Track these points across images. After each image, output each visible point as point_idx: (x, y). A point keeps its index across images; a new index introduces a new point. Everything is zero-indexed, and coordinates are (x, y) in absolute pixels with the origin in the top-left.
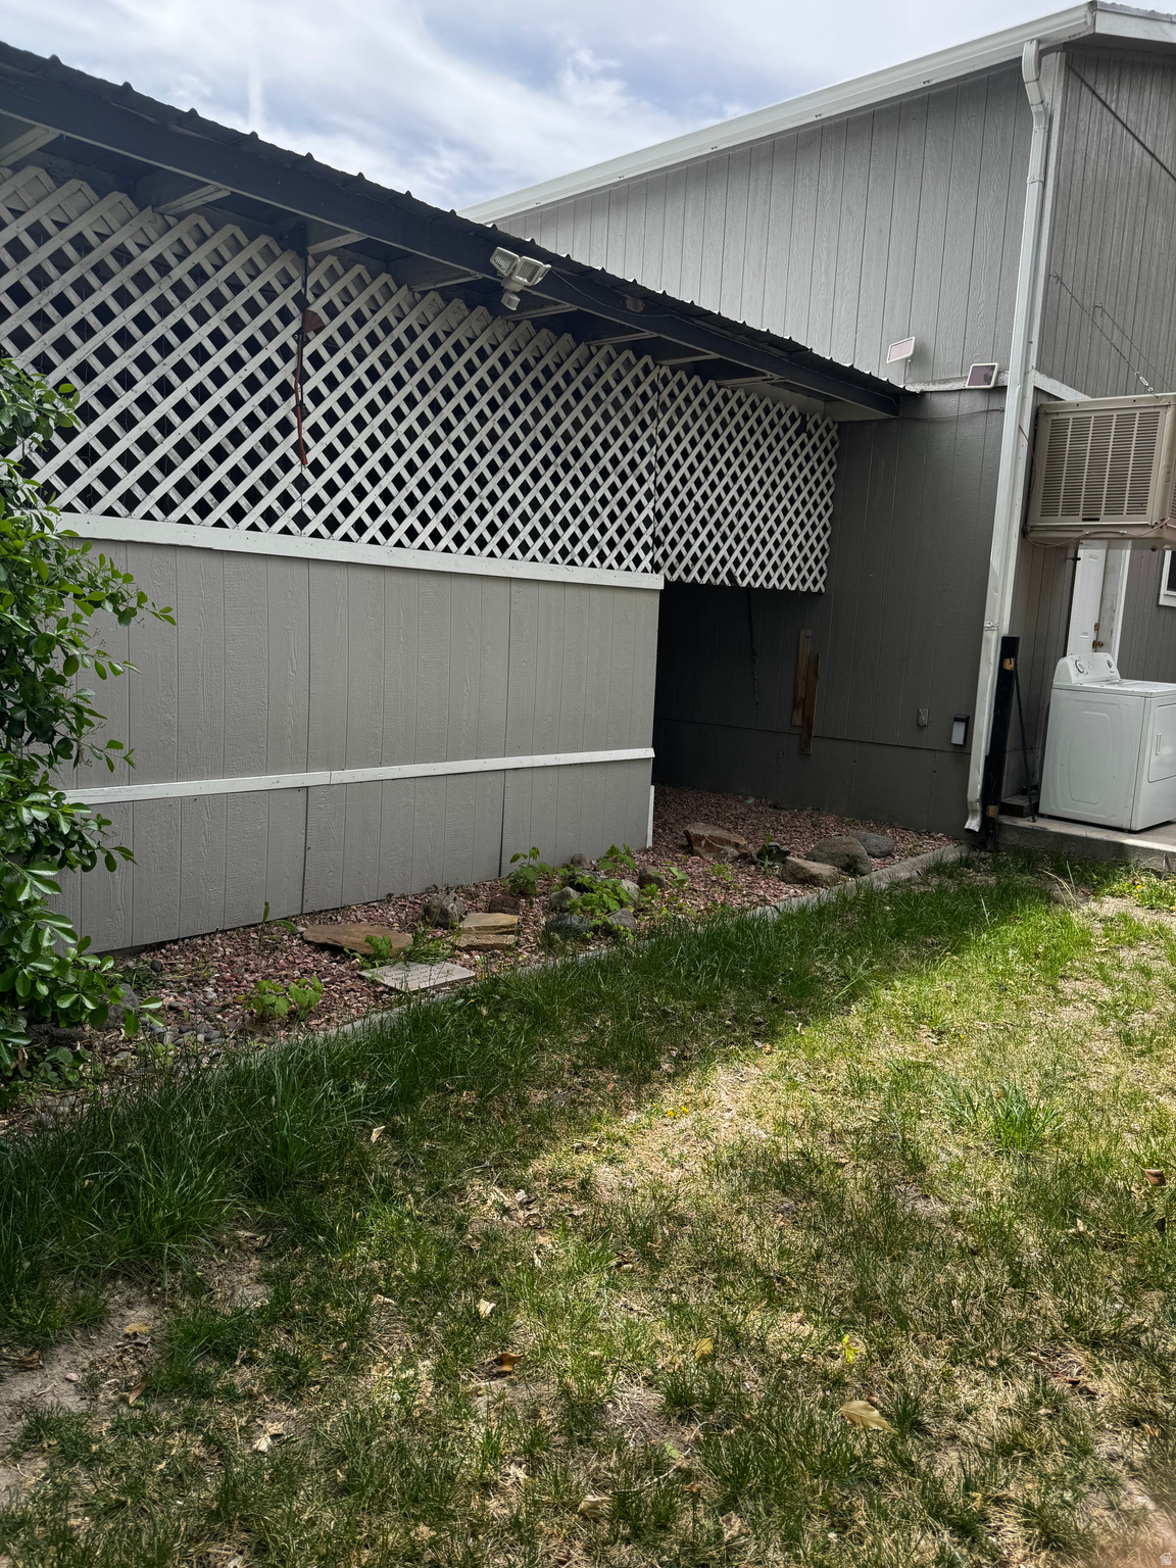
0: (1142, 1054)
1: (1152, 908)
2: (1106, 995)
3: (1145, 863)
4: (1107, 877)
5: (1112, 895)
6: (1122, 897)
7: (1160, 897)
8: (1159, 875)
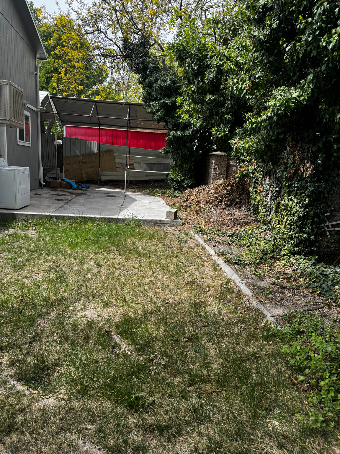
0: (19, 269)
1: (23, 230)
2: (9, 256)
3: (21, 218)
4: (10, 223)
5: (12, 228)
6: (15, 228)
7: (25, 227)
8: (25, 221)
